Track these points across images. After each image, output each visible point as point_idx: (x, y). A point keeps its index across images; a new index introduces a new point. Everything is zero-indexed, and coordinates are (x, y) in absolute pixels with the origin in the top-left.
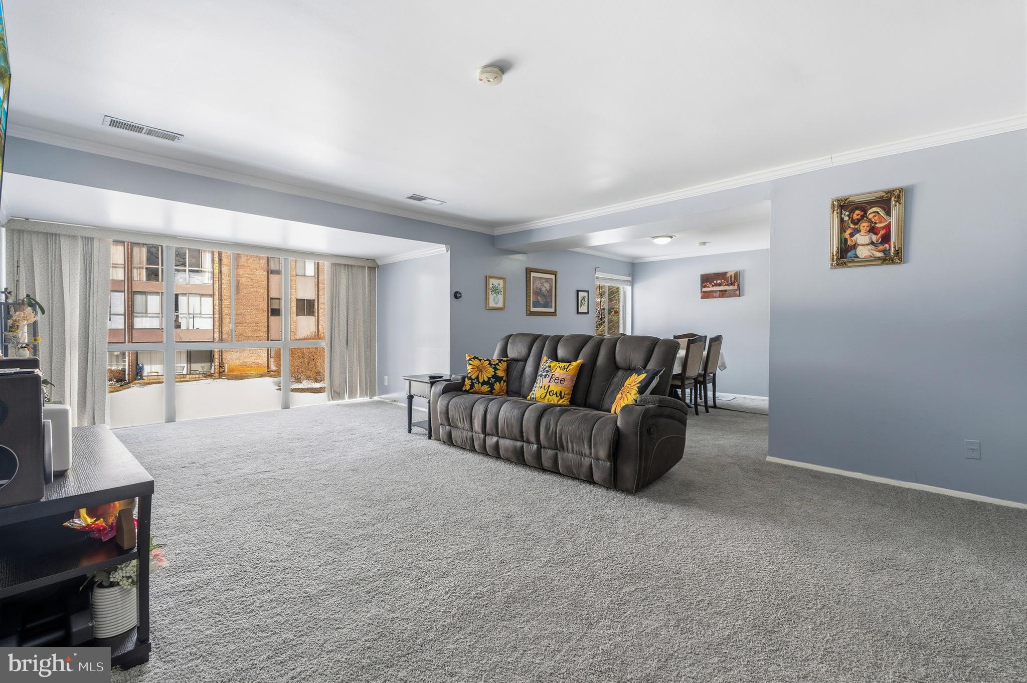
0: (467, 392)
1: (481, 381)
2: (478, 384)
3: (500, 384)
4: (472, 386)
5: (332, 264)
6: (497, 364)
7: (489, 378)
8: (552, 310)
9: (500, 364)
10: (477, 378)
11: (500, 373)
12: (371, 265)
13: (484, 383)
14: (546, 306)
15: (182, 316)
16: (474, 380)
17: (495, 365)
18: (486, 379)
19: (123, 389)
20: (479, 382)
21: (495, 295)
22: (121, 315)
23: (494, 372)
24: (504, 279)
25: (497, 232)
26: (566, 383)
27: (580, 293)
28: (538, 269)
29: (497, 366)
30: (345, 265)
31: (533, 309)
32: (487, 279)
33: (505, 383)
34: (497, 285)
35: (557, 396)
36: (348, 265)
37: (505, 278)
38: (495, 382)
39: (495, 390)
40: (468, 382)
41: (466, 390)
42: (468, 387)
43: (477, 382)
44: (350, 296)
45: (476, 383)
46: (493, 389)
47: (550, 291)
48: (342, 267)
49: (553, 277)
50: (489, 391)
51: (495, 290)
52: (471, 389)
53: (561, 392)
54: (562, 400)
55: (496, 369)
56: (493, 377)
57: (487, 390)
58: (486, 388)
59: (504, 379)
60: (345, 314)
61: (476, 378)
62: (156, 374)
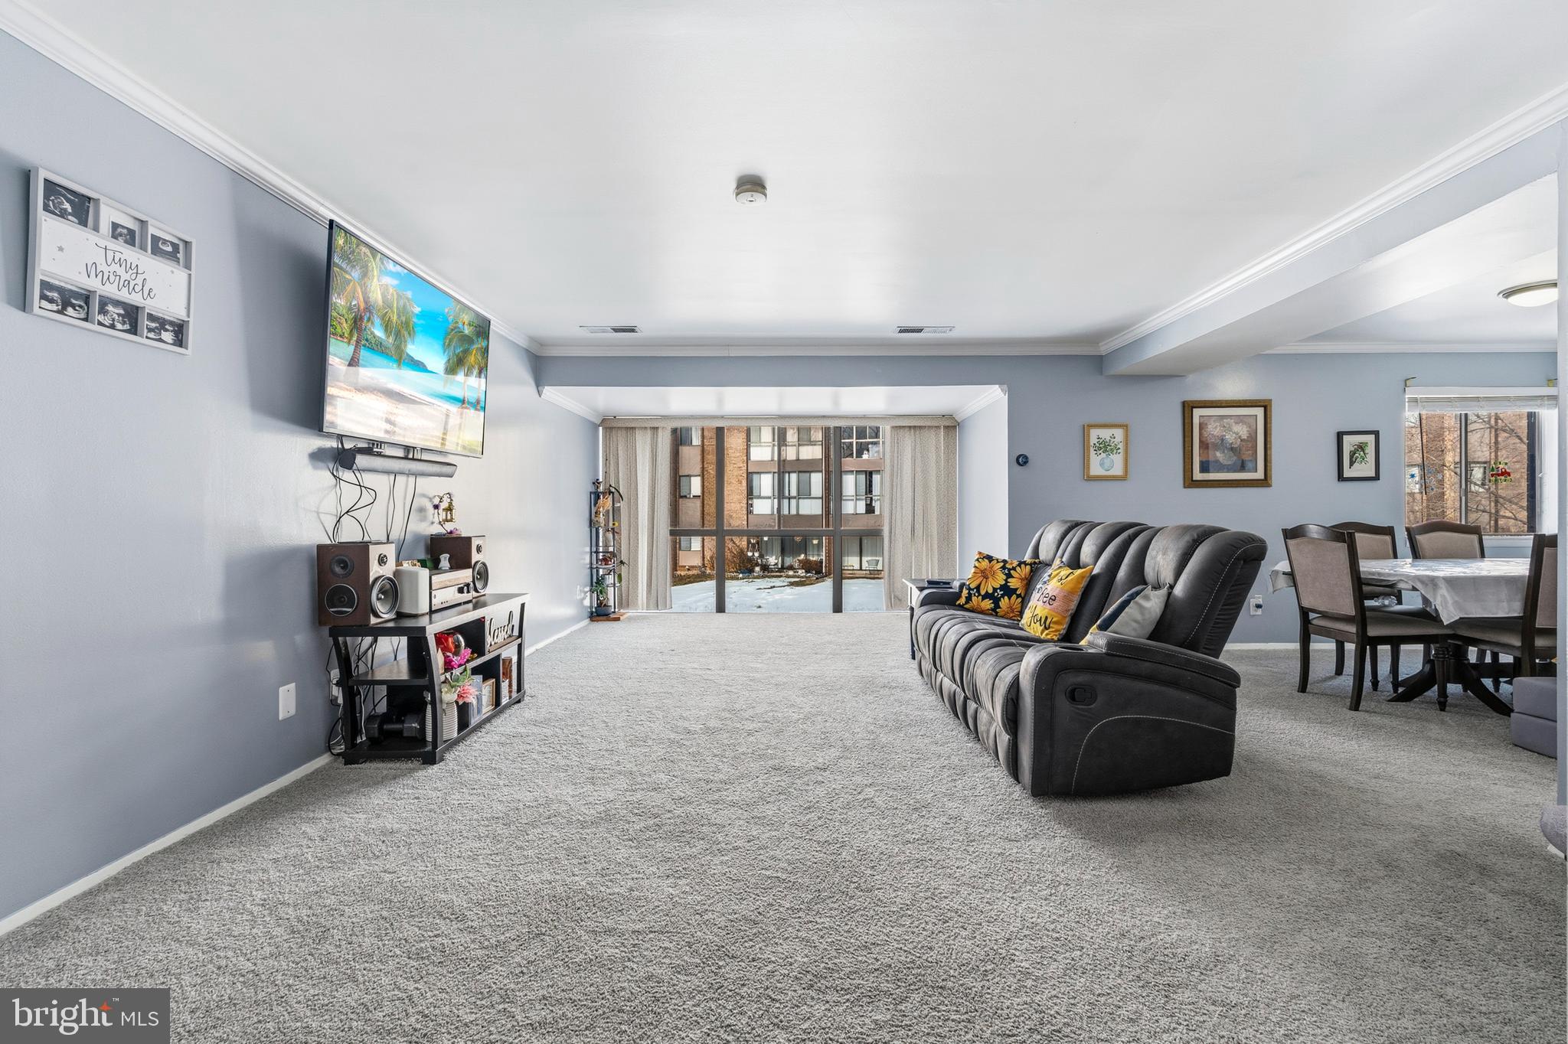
0: (961, 607)
1: (983, 592)
2: (977, 597)
3: (1010, 599)
4: (969, 599)
5: (893, 427)
6: (1014, 569)
7: (995, 590)
8: (1259, 475)
9: (1018, 569)
10: (978, 588)
11: (1013, 583)
12: (947, 424)
13: (987, 596)
14: (1242, 468)
15: (876, 498)
16: (973, 590)
17: (1009, 570)
18: (990, 591)
19: (817, 583)
20: (979, 594)
21: (1104, 455)
22: (819, 498)
23: (1006, 580)
24: (1124, 427)
25: (1104, 348)
26: (1055, 604)
27: (1346, 438)
28: (1212, 401)
29: (1012, 572)
30: (910, 427)
31: (1198, 476)
32: (1085, 430)
33: (1020, 600)
34: (1108, 439)
35: (1041, 625)
36: (915, 427)
37: (1126, 426)
38: (1003, 596)
39: (1000, 608)
40: (965, 592)
41: (959, 605)
42: (962, 601)
43: (977, 594)
44: (918, 469)
45: (975, 595)
46: (997, 606)
47: (1253, 438)
48: (907, 429)
49: (1259, 412)
50: (992, 610)
51: (1105, 447)
52: (967, 602)
53: (1046, 618)
54: (1047, 632)
55: (1009, 576)
56: (1002, 587)
57: (989, 607)
58: (988, 604)
59: (1018, 592)
60: (910, 494)
61: (976, 588)
62: (852, 568)
